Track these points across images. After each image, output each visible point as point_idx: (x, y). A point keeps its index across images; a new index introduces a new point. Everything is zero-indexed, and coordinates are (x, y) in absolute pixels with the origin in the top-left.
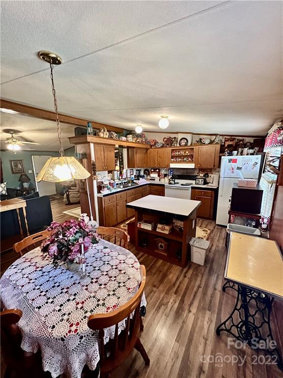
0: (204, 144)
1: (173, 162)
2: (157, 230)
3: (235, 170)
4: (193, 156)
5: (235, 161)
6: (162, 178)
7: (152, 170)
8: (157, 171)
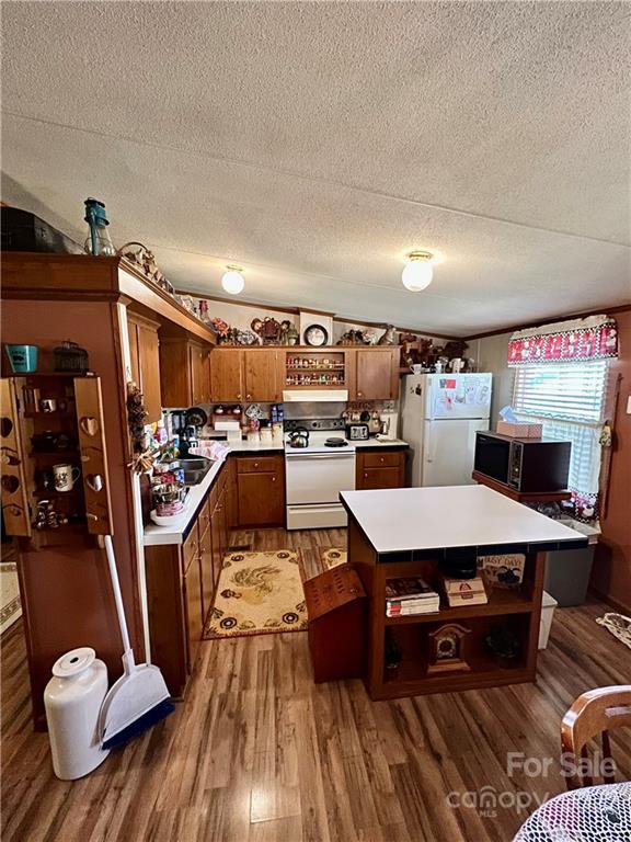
0: (368, 343)
1: (292, 386)
2: (451, 605)
3: (454, 404)
4: (343, 371)
5: (452, 384)
6: (250, 431)
7: (220, 411)
8: (237, 411)
